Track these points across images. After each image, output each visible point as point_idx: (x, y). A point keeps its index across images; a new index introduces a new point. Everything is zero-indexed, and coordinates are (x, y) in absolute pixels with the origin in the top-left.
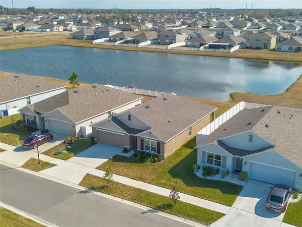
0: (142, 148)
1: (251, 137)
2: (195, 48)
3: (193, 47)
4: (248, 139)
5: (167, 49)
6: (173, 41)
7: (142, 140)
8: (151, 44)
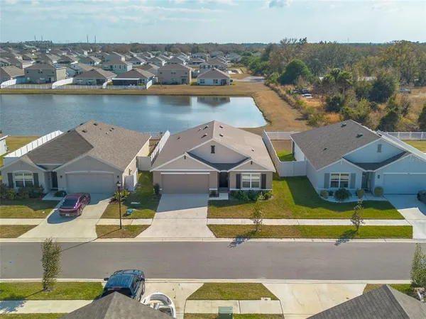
0: (238, 186)
1: (380, 147)
2: (89, 86)
3: (87, 84)
4: (376, 149)
5: (51, 88)
6: (52, 79)
7: (239, 176)
8: (16, 84)
